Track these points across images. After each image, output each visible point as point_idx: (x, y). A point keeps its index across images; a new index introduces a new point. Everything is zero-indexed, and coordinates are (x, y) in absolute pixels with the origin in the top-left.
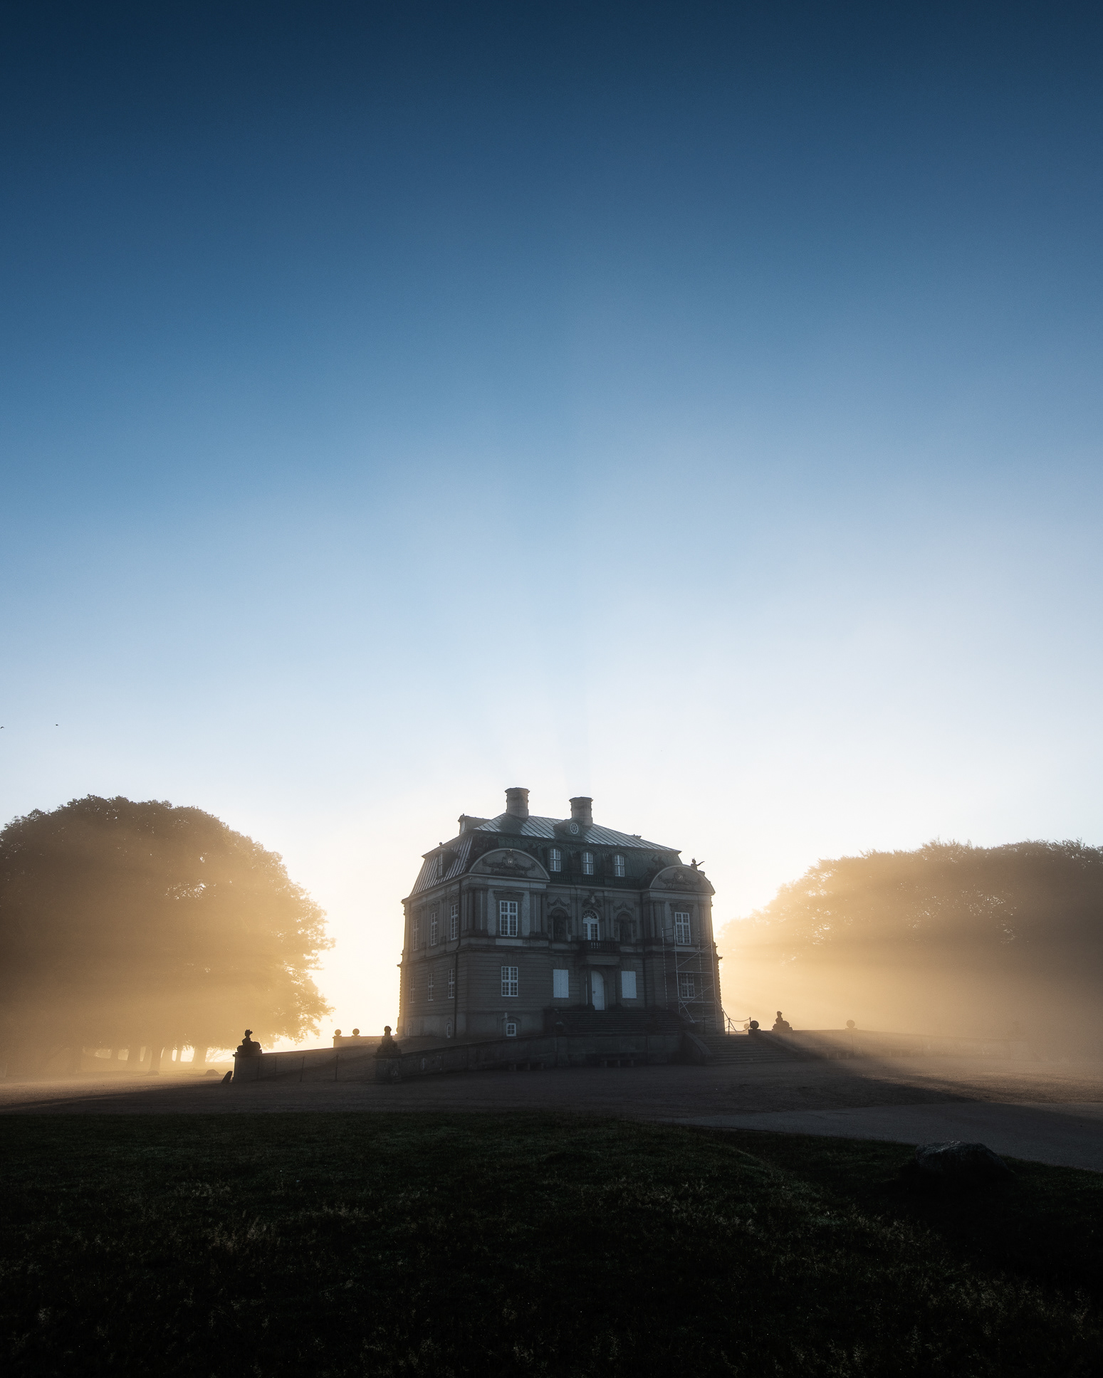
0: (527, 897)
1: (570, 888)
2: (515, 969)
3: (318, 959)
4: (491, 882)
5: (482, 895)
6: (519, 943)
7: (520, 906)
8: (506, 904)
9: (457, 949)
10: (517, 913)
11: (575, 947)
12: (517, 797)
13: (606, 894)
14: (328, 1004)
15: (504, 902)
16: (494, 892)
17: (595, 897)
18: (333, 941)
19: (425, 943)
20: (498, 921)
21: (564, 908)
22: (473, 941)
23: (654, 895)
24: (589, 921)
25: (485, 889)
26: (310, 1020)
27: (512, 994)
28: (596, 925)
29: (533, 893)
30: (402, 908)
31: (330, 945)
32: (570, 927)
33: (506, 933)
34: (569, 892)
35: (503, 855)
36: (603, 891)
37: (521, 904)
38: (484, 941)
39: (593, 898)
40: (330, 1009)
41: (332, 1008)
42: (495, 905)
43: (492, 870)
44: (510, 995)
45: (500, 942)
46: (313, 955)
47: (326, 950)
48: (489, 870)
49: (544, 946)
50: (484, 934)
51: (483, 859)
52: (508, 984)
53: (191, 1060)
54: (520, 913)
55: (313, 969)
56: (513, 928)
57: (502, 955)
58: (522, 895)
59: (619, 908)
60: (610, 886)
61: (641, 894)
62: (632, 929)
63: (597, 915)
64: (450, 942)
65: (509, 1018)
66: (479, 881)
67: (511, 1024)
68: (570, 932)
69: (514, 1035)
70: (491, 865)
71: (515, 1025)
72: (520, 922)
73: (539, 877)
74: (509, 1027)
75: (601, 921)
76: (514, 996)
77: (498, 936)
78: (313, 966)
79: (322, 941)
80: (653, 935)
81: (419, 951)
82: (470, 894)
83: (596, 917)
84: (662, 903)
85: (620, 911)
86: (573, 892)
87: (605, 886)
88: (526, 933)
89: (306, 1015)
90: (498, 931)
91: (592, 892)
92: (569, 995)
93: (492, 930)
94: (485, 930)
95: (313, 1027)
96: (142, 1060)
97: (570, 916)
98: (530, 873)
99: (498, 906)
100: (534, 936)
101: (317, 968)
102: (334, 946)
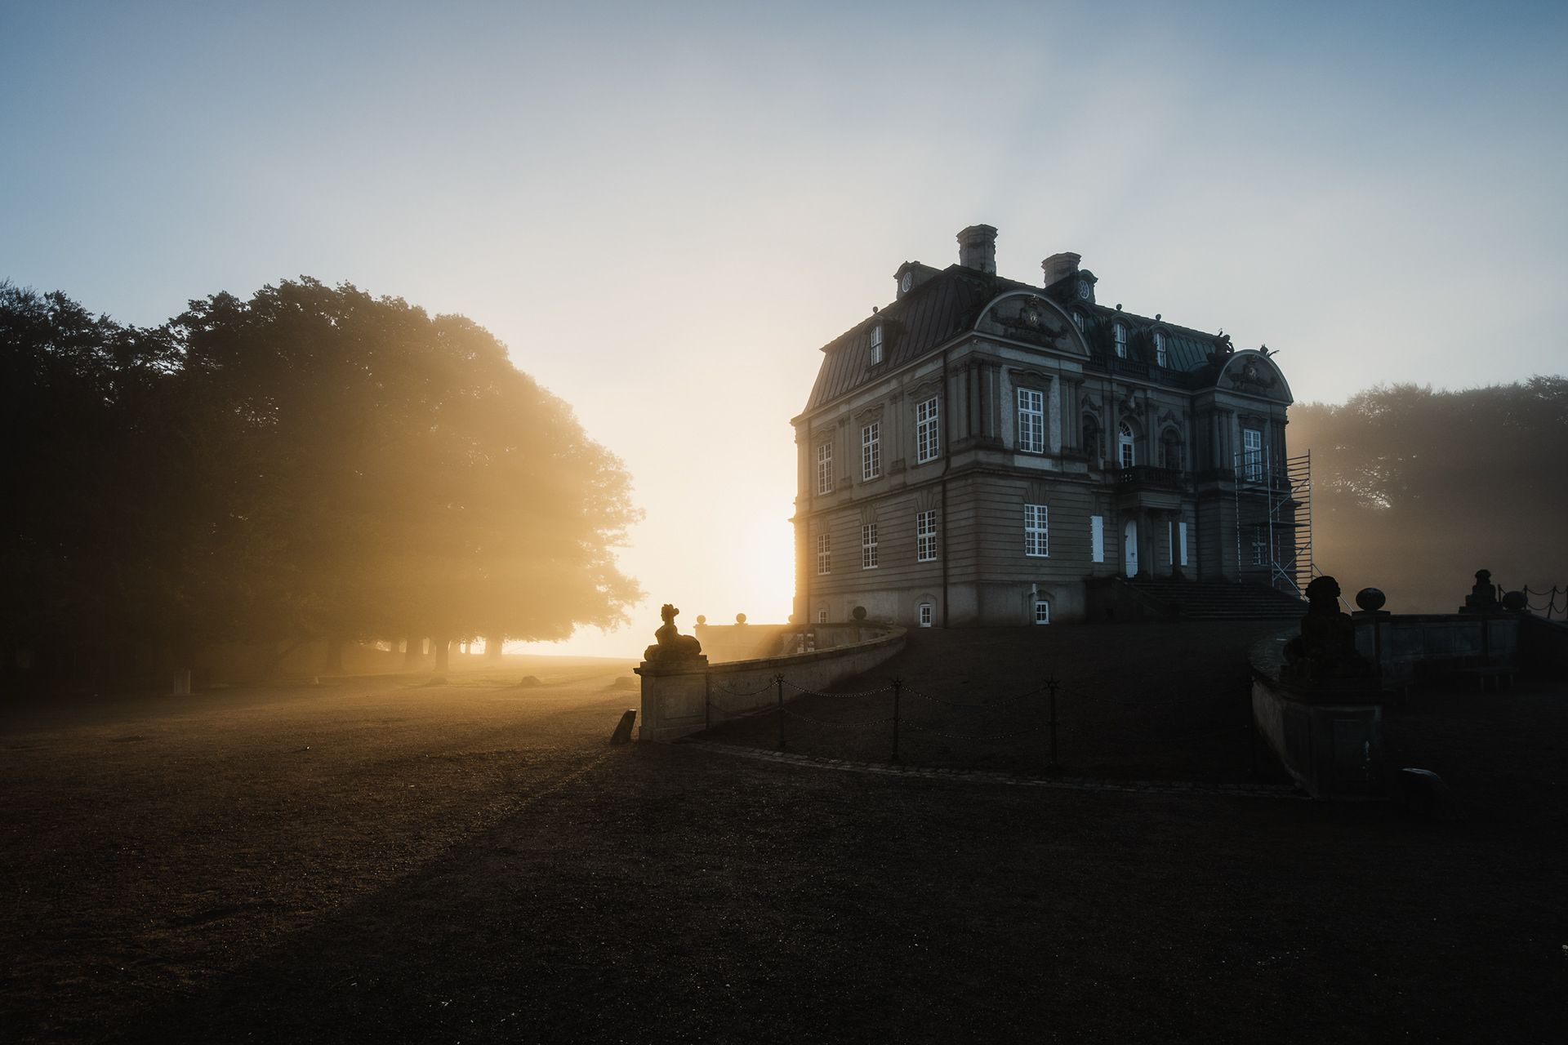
0: (1056, 386)
1: (1102, 379)
2: (1044, 509)
3: (626, 534)
4: (1006, 353)
5: (991, 375)
6: (1046, 465)
7: (1047, 399)
8: (1027, 394)
9: (944, 474)
10: (1042, 412)
11: (1110, 479)
12: (979, 240)
13: (1149, 394)
14: (641, 588)
15: (1024, 391)
16: (1010, 372)
17: (1135, 397)
18: (643, 512)
19: (850, 478)
20: (1016, 423)
21: (1093, 412)
22: (982, 456)
23: (1221, 399)
24: (1124, 440)
25: (997, 364)
26: (621, 606)
27: (1040, 553)
28: (1130, 446)
29: (1066, 379)
30: (792, 432)
31: (639, 517)
32: (1103, 446)
33: (1028, 448)
34: (1100, 388)
35: (1019, 305)
36: (1144, 390)
37: (1048, 397)
38: (997, 459)
39: (1132, 400)
40: (643, 594)
41: (646, 593)
42: (1011, 394)
43: (1006, 330)
44: (1037, 555)
45: (1021, 462)
46: (620, 529)
47: (633, 524)
48: (1000, 329)
49: (1082, 471)
50: (996, 445)
51: (992, 309)
52: (1033, 534)
53: (483, 652)
54: (1046, 412)
55: (619, 546)
56: (1037, 438)
57: (1024, 484)
58: (1050, 380)
59: (1165, 419)
60: (1155, 381)
61: (1193, 399)
62: (1180, 456)
63: (1131, 430)
64: (917, 466)
65: (1039, 592)
66: (986, 347)
67: (1041, 603)
68: (1103, 453)
69: (1046, 622)
70: (1005, 322)
71: (1047, 605)
72: (1047, 428)
73: (1071, 350)
74: (1039, 610)
75: (1136, 441)
76: (1042, 555)
77: (1016, 451)
78: (619, 542)
79: (629, 511)
80: (1218, 465)
81: (833, 493)
82: (974, 373)
83: (1129, 435)
84: (1228, 412)
85: (1165, 425)
86: (1107, 386)
87: (1149, 380)
88: (1056, 448)
89: (615, 602)
90: (1016, 442)
91: (1131, 388)
92: (1104, 558)
93: (1008, 441)
94: (998, 439)
95: (623, 616)
96: (426, 652)
97: (1102, 427)
98: (1059, 342)
99: (1015, 398)
100: (1065, 456)
101: (625, 545)
102: (644, 518)
